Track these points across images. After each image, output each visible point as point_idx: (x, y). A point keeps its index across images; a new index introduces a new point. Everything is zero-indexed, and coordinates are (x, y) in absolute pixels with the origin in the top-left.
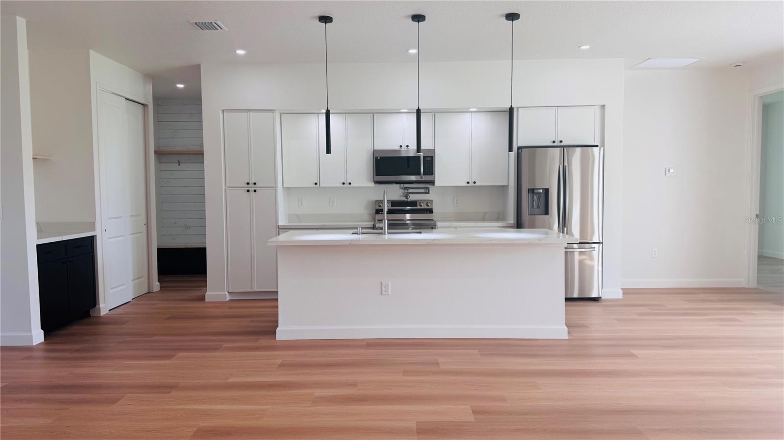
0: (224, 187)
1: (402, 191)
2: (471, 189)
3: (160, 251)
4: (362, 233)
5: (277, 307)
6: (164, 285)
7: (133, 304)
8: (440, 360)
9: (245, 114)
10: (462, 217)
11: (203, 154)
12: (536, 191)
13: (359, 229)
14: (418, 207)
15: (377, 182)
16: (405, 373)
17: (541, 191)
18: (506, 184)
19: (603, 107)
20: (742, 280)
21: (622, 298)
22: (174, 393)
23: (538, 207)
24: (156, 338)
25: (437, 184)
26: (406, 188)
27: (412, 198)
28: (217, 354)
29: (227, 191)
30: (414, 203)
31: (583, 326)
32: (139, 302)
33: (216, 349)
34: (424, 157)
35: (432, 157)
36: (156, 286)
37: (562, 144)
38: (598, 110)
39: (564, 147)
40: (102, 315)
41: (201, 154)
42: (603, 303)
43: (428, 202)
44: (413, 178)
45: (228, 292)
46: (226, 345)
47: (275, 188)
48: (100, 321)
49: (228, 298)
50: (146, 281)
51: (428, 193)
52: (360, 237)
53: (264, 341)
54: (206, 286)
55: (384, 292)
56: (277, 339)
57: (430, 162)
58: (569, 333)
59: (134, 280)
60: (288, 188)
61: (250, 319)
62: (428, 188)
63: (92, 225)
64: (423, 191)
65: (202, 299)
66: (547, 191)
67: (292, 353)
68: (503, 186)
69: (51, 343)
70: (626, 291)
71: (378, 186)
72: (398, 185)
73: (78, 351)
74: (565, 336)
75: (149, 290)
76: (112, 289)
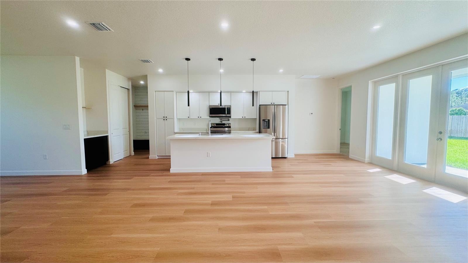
0: (155, 118)
1: (220, 120)
2: (244, 119)
3: (134, 141)
4: (201, 135)
5: (170, 161)
6: (136, 153)
7: (123, 160)
8: (226, 179)
9: (163, 93)
10: (241, 129)
11: (148, 107)
12: (265, 120)
13: (201, 134)
14: (226, 126)
15: (210, 117)
16: (213, 184)
17: (267, 120)
18: (256, 118)
19: (288, 91)
20: (335, 151)
21: (294, 157)
22: (129, 191)
23: (266, 126)
24: (127, 172)
25: (232, 118)
26: (221, 119)
27: (224, 122)
28: (148, 177)
29: (157, 120)
30: (224, 124)
31: (278, 167)
32: (126, 159)
33: (148, 176)
34: (227, 108)
35: (230, 108)
36: (133, 153)
37: (274, 104)
38: (286, 93)
39: (275, 105)
40: (111, 164)
41: (147, 106)
42: (288, 159)
43: (229, 124)
44: (224, 115)
45: (157, 156)
46: (152, 174)
47: (173, 119)
48: (110, 166)
49: (157, 158)
50: (129, 152)
51: (229, 121)
52: (201, 136)
53: (166, 173)
54: (149, 154)
55: (208, 156)
56: (171, 172)
57: (229, 110)
58: (273, 169)
59: (124, 151)
60: (179, 119)
61: (163, 165)
62: (229, 119)
63: (107, 132)
64: (227, 120)
65: (148, 158)
66: (269, 120)
67: (175, 177)
68: (255, 118)
69: (90, 174)
70: (296, 155)
71: (211, 118)
72: (218, 118)
73: (98, 176)
74: (271, 170)
75: (130, 154)
76: (115, 154)
